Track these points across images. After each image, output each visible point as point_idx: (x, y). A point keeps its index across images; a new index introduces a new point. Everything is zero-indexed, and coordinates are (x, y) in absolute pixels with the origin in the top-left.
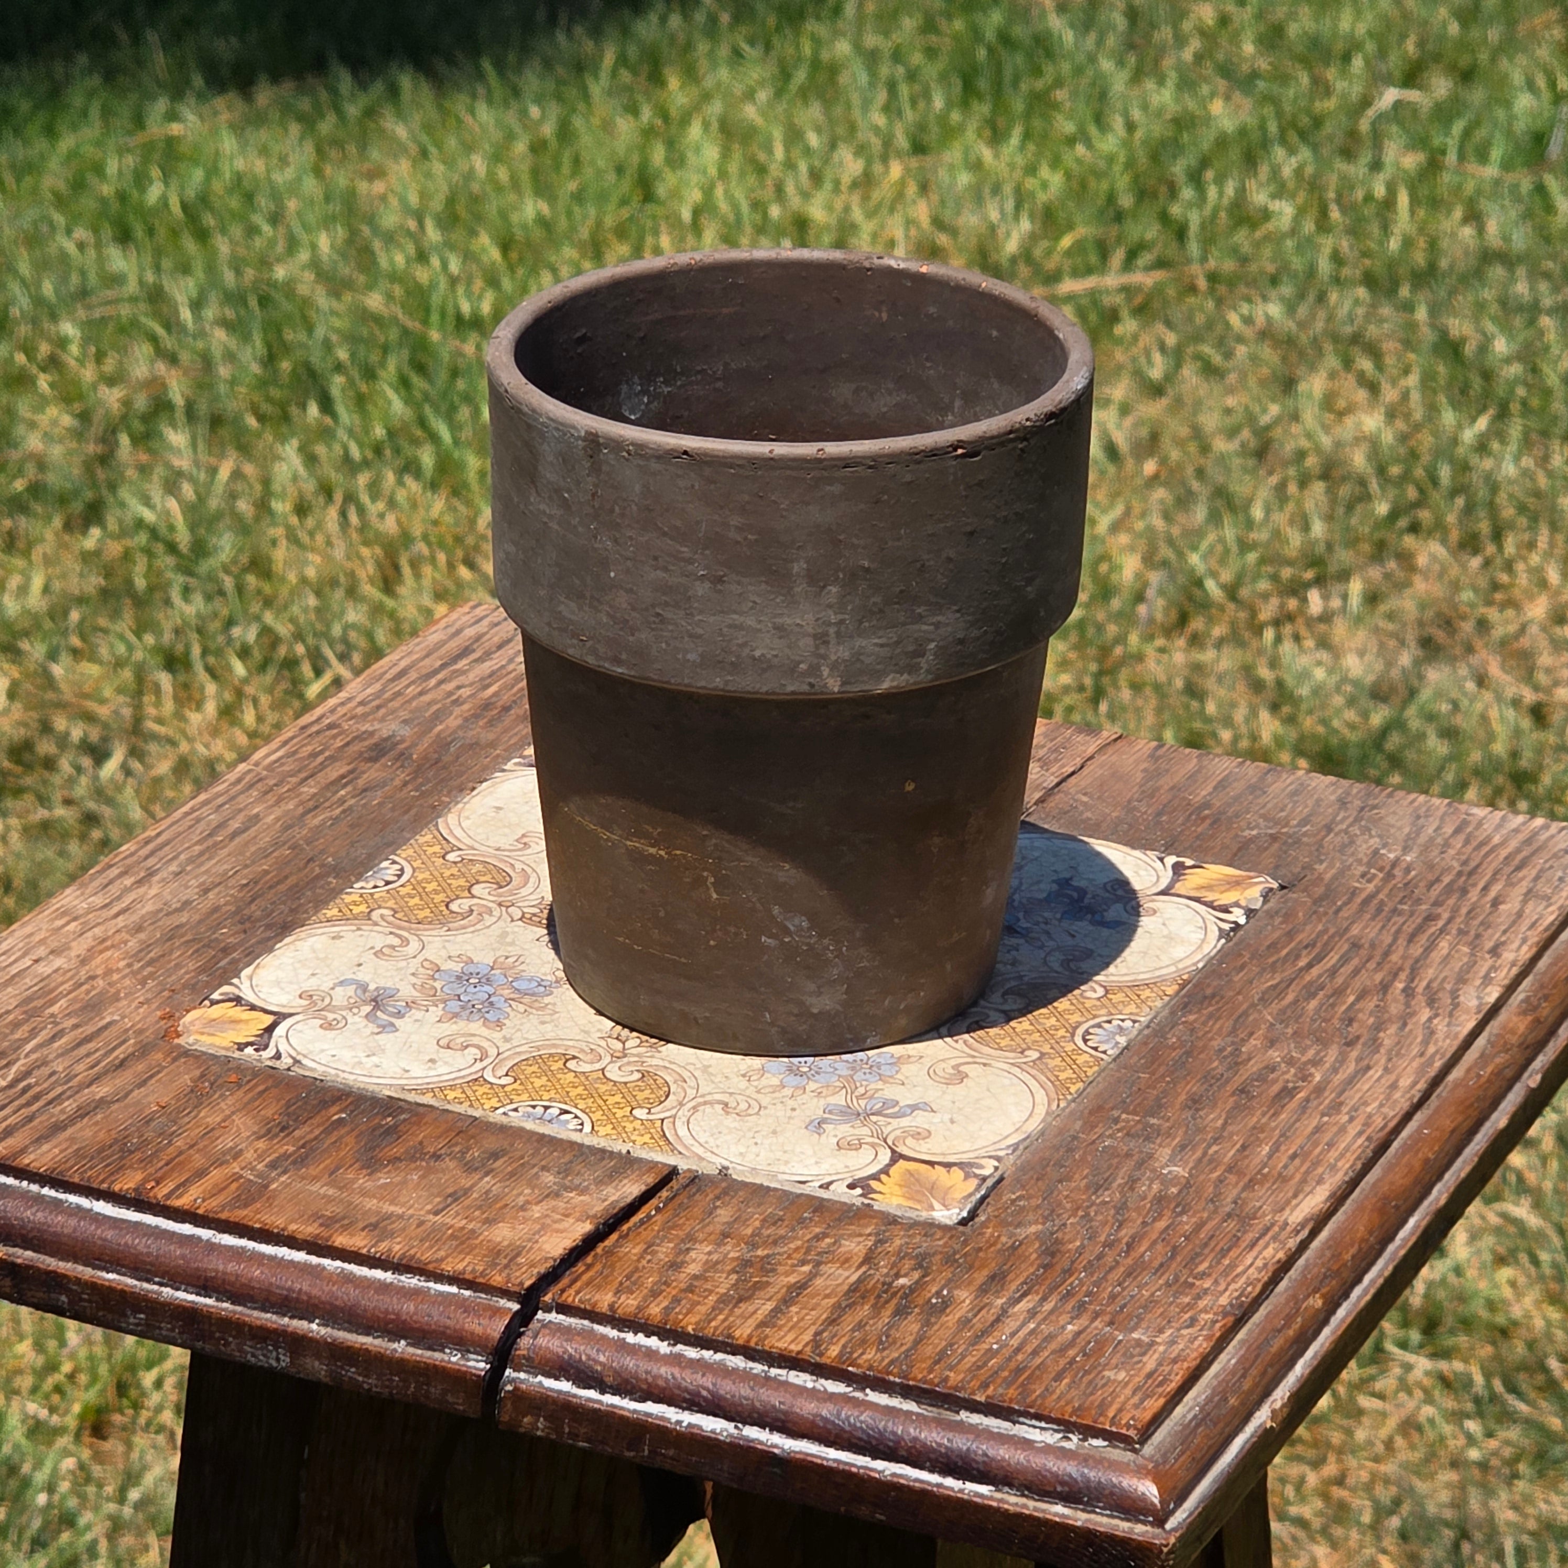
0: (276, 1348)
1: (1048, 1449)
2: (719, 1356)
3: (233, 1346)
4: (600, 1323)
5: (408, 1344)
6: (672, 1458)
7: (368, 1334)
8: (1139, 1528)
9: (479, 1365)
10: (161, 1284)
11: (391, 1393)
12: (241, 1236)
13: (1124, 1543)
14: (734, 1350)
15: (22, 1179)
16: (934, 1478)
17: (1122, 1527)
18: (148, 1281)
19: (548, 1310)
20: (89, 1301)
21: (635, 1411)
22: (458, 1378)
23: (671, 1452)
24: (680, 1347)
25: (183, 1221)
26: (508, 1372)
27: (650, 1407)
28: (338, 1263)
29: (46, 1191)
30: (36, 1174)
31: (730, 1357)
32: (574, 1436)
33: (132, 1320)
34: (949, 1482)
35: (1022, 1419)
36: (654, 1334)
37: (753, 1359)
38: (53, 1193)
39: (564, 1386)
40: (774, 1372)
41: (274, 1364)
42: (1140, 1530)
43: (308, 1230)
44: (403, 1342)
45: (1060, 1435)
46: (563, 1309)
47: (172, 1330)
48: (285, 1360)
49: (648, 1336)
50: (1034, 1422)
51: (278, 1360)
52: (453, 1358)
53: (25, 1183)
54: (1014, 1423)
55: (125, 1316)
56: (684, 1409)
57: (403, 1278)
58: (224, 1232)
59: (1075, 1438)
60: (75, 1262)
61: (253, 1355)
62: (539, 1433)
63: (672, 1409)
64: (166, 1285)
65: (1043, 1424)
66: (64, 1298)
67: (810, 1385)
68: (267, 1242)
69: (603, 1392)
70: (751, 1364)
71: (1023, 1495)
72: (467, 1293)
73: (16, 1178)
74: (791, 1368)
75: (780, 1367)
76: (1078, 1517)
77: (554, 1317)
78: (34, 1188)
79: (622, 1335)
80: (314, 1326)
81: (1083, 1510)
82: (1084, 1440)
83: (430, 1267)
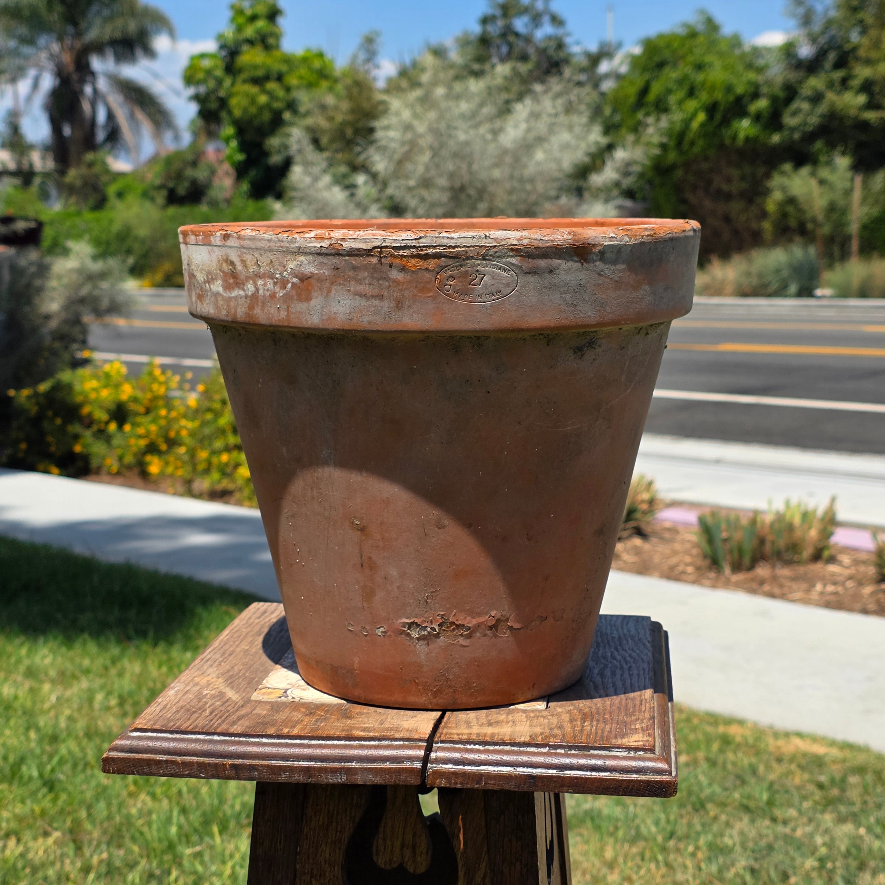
0: (341, 774)
1: (624, 758)
2: (501, 747)
3: (324, 777)
4: (457, 744)
5: (390, 763)
6: (493, 784)
7: (374, 763)
8: (664, 777)
9: (418, 765)
10: (293, 761)
11: (386, 782)
12: (319, 740)
13: (661, 782)
14: (506, 744)
15: (232, 737)
16: (589, 773)
17: (658, 778)
18: (288, 761)
19: (437, 743)
20: (266, 772)
21: (477, 770)
22: (412, 771)
23: (492, 782)
24: (487, 747)
25: (296, 739)
26: (429, 765)
27: (482, 767)
28: (357, 742)
29: (241, 739)
30: (237, 734)
31: (506, 747)
32: (456, 783)
33: (284, 776)
34: (594, 773)
35: (612, 750)
36: (477, 744)
37: (514, 746)
38: (244, 739)
39: (450, 766)
40: (522, 749)
41: (340, 781)
42: (665, 778)
43: (343, 734)
44: (388, 763)
45: (627, 753)
46: (443, 742)
47: (299, 776)
48: (344, 778)
49: (475, 745)
50: (617, 750)
51: (341, 779)
52: (408, 765)
53: (233, 738)
54: (610, 751)
55: (281, 775)
56: (494, 766)
57: (382, 742)
58: (312, 740)
59: (632, 753)
60: (259, 760)
61: (331, 779)
62: (442, 785)
63: (490, 767)
64: (295, 761)
65: (620, 750)
66: (256, 773)
67: (536, 751)
68: (329, 740)
69: (464, 766)
70: (513, 748)
71: (621, 774)
72: (407, 743)
73: (229, 736)
74: (528, 747)
75: (524, 747)
76: (643, 778)
77: (439, 745)
78: (237, 739)
79: (465, 747)
80: (354, 764)
81: (643, 775)
82: (636, 753)
83: (392, 737)
